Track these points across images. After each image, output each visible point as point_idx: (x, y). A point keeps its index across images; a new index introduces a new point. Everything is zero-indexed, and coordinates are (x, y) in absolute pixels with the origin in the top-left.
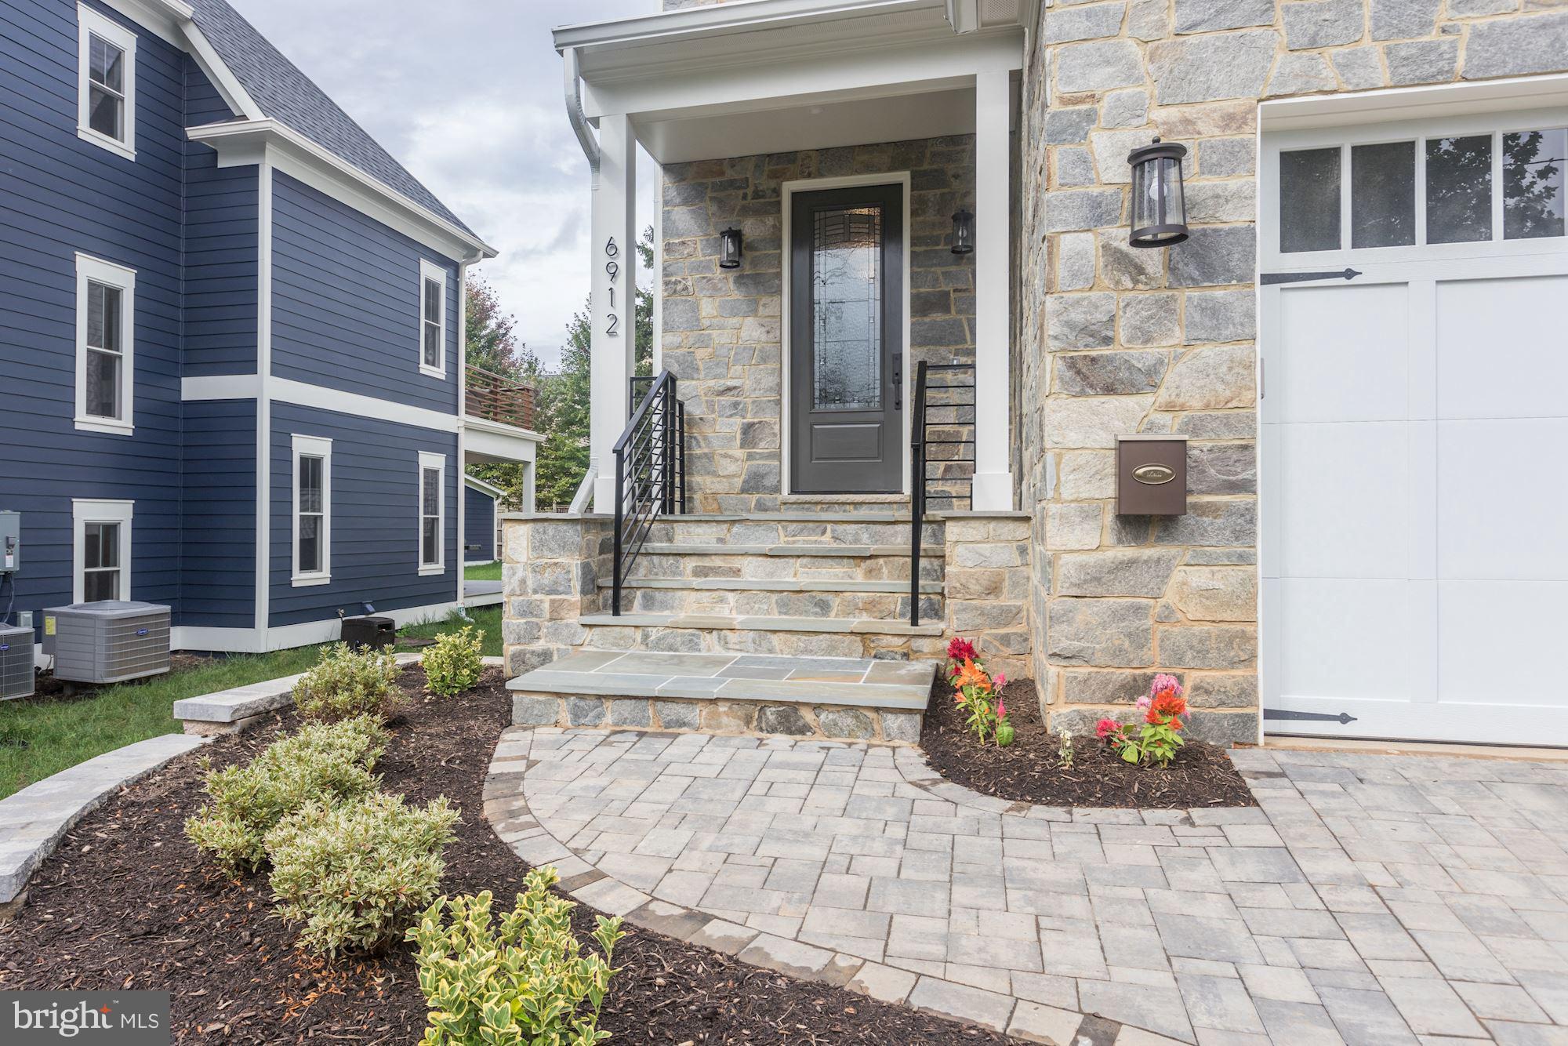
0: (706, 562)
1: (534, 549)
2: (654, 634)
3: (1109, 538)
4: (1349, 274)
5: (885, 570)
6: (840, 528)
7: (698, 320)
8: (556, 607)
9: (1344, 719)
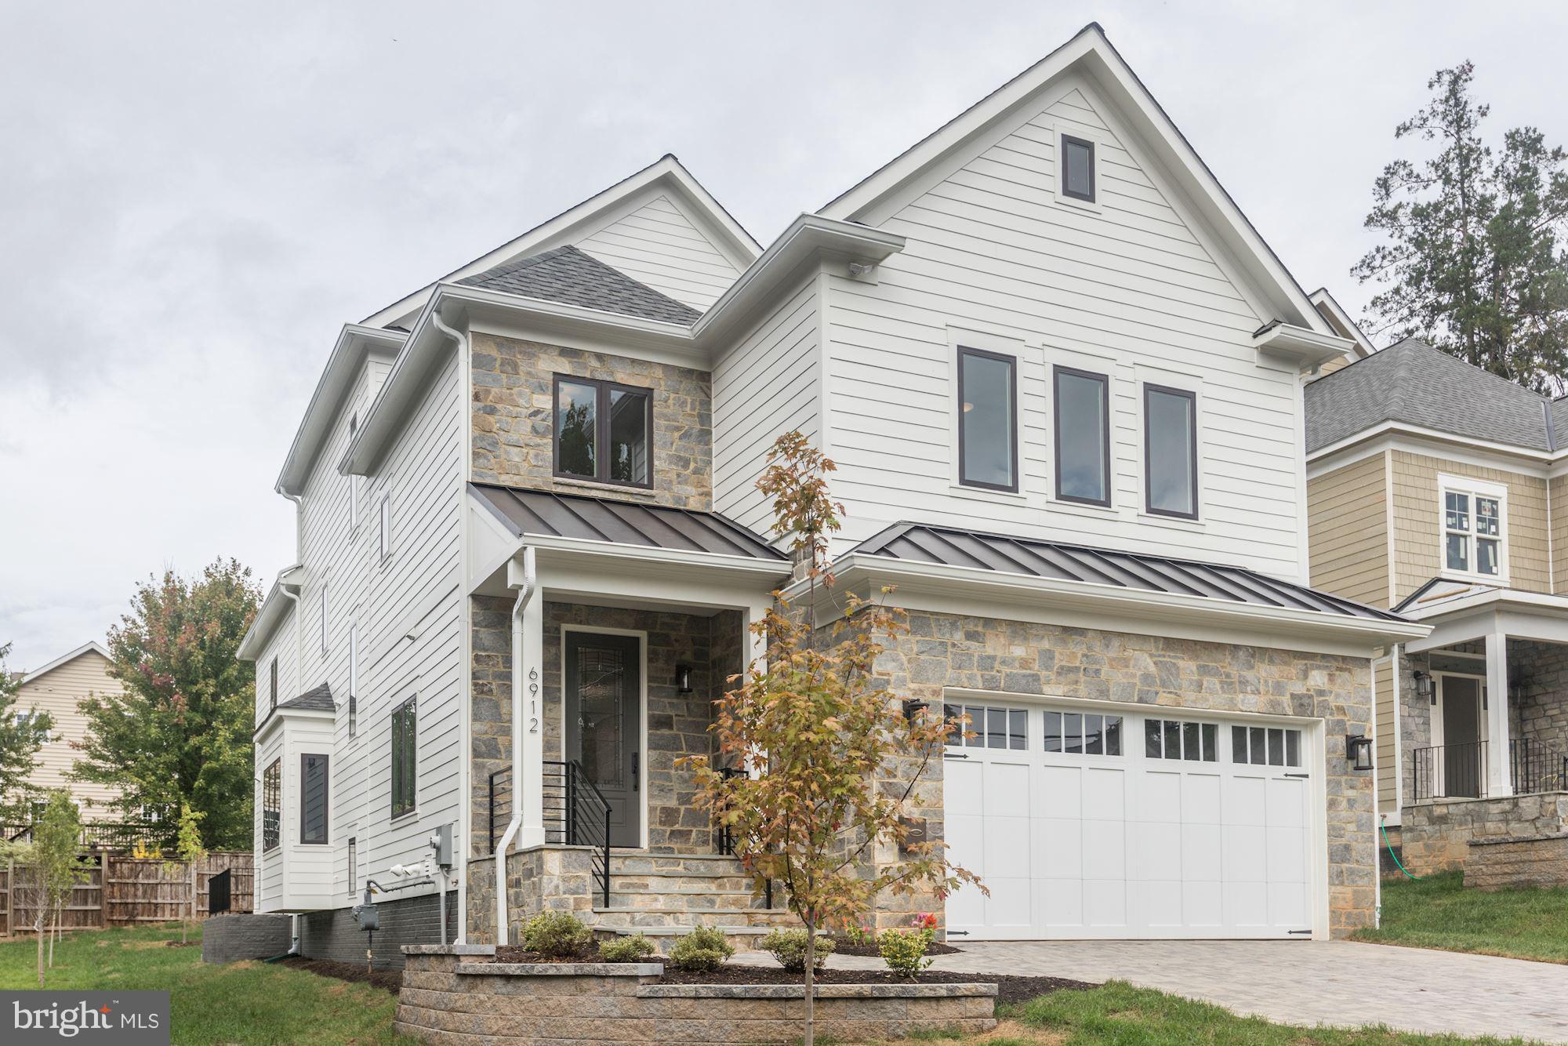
0: (627, 880)
1: (564, 867)
2: (638, 917)
3: (897, 859)
4: (965, 756)
5: (728, 885)
6: (688, 862)
7: (500, 715)
8: (577, 902)
9: (965, 933)
